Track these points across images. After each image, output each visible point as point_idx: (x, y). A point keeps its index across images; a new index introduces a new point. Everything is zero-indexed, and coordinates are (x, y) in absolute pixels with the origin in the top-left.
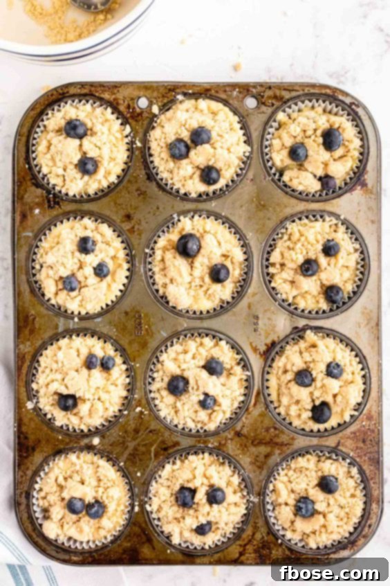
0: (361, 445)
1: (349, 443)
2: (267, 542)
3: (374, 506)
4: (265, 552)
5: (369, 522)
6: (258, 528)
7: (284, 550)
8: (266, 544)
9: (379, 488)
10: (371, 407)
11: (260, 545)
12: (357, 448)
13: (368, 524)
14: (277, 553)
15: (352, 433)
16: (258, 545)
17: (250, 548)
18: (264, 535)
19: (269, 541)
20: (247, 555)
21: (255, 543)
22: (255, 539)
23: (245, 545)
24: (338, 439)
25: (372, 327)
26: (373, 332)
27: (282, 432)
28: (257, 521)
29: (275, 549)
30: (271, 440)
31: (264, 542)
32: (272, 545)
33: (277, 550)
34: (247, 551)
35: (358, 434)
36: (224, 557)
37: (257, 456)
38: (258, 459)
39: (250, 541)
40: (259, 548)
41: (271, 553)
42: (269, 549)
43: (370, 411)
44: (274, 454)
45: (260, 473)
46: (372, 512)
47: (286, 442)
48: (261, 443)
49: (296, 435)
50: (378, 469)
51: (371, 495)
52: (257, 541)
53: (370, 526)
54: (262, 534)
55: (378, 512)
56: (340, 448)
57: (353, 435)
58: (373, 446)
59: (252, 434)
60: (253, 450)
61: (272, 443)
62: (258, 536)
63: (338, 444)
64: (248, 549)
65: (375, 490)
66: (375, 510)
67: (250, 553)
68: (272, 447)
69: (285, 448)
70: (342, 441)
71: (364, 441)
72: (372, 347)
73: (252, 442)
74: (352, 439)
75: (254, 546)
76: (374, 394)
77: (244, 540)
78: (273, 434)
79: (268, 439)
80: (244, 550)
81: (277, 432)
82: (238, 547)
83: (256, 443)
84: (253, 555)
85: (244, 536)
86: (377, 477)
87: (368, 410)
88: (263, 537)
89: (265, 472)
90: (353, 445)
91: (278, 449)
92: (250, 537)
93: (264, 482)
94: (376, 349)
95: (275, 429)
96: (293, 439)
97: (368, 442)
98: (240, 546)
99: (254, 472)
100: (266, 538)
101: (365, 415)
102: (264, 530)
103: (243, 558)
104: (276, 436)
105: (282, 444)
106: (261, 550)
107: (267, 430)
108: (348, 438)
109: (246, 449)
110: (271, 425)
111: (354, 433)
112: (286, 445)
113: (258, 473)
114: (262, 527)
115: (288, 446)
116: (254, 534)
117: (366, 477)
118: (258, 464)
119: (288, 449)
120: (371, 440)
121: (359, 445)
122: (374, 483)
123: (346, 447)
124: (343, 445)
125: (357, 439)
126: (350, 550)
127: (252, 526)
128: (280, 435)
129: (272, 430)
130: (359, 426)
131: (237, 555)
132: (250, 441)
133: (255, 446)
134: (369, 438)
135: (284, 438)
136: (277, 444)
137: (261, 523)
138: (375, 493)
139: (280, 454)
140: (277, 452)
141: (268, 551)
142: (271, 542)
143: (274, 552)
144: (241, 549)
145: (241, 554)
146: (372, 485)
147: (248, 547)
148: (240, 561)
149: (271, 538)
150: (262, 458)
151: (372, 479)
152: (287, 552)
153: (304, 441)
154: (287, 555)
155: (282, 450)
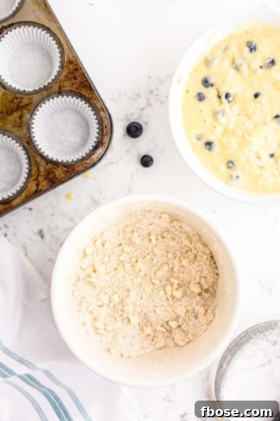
0: (74, 81)
1: (66, 83)
2: (49, 169)
3: (102, 113)
4: (51, 176)
5: (104, 125)
6: (39, 163)
7: (61, 168)
8: (49, 171)
9: (99, 101)
10: (68, 56)
11: (46, 173)
12: (73, 84)
13: (104, 126)
14: (59, 173)
15: (65, 77)
16: (44, 174)
17: (41, 179)
18: (45, 166)
19: (50, 168)
20: (42, 184)
21: (42, 174)
22: (41, 172)
23: (37, 178)
24: (59, 84)
25: (44, 9)
26: (45, 11)
27: (22, 98)
28: (36, 160)
29: (56, 170)
30: (18, 106)
31: (47, 170)
32: (53, 170)
33: (58, 171)
34: (40, 182)
35: (69, 76)
36: (29, 192)
37: (15, 121)
38: (16, 122)
39: (38, 174)
40: (46, 176)
41: (55, 175)
42: (53, 173)
43: (69, 58)
44: (24, 114)
45: (22, 129)
46: (103, 118)
47: (28, 103)
48: (12, 112)
49: (31, 96)
50: (92, 90)
51: (97, 108)
52: (43, 172)
53: (106, 127)
54: (43, 166)
55: (106, 116)
56: (62, 89)
57: (66, 78)
58: (82, 78)
59: (4, 109)
60: (10, 118)
61: (19, 108)
62: (42, 169)
63: (60, 87)
64: (40, 180)
65: (97, 104)
66: (104, 116)
67: (43, 182)
68: (21, 110)
69: (29, 107)
70: (61, 85)
71: (75, 78)
72: (50, 20)
73: (7, 114)
74: (67, 80)
75: (43, 176)
76: (65, 47)
77: (34, 175)
78: (17, 103)
79: (15, 106)
80: (38, 181)
81: (19, 100)
82: (33, 182)
83: (9, 113)
84: (45, 182)
85: (33, 173)
86: (94, 95)
87: (67, 59)
88: (45, 168)
89: (24, 128)
90: (70, 84)
91: (25, 109)
92: (37, 172)
93: (27, 134)
94: (52, 20)
95: (17, 98)
96: (31, 99)
97: (78, 78)
98: (34, 180)
99: (18, 131)
100: (47, 168)
101: (67, 62)
102: (43, 163)
103: (40, 187)
104: (20, 102)
105: (26, 105)
106: (49, 176)
107: (12, 101)
108: (64, 81)
109: (5, 120)
110: (13, 97)
111: (66, 76)
112: (28, 105)
113: (20, 130)
114: (41, 162)
115: (30, 105)
116: (38, 169)
117: (88, 98)
118: (18, 125)
119: (31, 106)
120: (79, 76)
121: (73, 82)
122: (94, 100)
123: (66, 87)
124: (63, 86)
125: (70, 79)
126: (102, 147)
127: (35, 164)
128: (22, 100)
129: (15, 100)
130: (67, 71)
131: (35, 188)
132: (6, 114)
133: (10, 115)
134: (77, 75)
135: (25, 101)
136: (22, 107)
137: (39, 159)
138: (99, 106)
139: (28, 112)
140: (25, 111)
141: (52, 174)
142: (52, 168)
143: (56, 173)
144: (36, 182)
145: (38, 185)
146: (94, 101)
147: (39, 179)
148: (39, 190)
149: (50, 165)
150: (18, 121)
151: (92, 98)
152: (65, 169)
153: (38, 97)
154: (66, 171)
155: (27, 109)
